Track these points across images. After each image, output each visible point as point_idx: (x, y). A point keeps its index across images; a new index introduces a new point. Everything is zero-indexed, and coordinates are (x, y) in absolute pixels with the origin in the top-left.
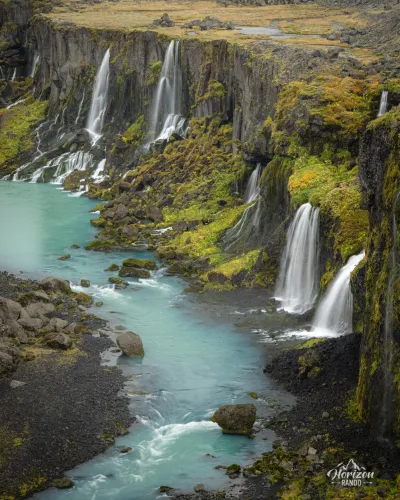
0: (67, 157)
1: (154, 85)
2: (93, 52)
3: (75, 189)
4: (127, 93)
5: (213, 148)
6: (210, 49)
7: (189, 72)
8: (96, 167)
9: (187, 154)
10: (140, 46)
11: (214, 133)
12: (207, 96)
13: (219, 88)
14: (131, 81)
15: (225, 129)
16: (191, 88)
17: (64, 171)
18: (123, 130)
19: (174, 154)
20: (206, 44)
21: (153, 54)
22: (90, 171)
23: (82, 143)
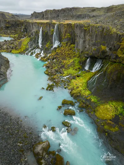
0: (35, 50)
1: (53, 34)
2: (38, 27)
3: (38, 58)
4: (46, 37)
5: (70, 50)
6: (66, 26)
7: (60, 31)
8: (41, 52)
9: (63, 51)
10: (48, 26)
11: (69, 46)
12: (66, 37)
13: (69, 35)
14: (47, 34)
15: (73, 46)
16: (61, 35)
17: (35, 53)
18: (46, 44)
19: (60, 51)
20: (65, 24)
21: (51, 28)
22: (40, 53)
23: (38, 47)
